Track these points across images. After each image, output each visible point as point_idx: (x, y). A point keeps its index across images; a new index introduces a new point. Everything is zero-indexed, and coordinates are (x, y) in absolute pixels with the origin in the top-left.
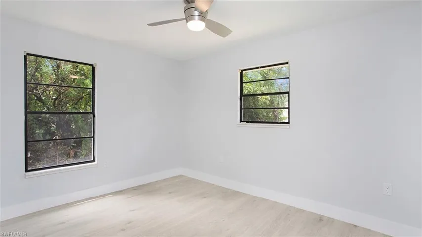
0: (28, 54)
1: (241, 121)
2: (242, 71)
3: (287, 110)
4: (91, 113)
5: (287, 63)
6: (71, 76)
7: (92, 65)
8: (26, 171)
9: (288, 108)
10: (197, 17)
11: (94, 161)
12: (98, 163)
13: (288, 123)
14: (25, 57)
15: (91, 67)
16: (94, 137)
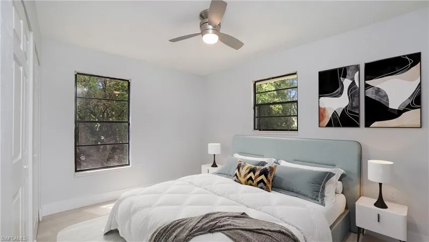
0: (78, 73)
1: (255, 129)
2: (255, 82)
3: (296, 117)
4: (127, 122)
5: (295, 74)
6: (115, 92)
7: (128, 81)
8: (76, 171)
9: (297, 116)
10: (211, 31)
11: (129, 165)
12: (132, 167)
13: (297, 130)
14: (76, 75)
15: (127, 82)
16: (128, 143)
